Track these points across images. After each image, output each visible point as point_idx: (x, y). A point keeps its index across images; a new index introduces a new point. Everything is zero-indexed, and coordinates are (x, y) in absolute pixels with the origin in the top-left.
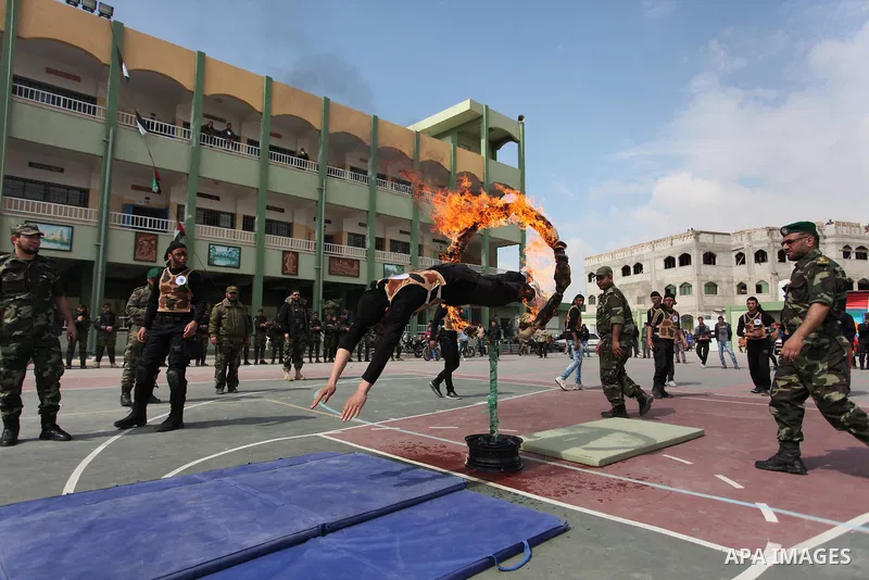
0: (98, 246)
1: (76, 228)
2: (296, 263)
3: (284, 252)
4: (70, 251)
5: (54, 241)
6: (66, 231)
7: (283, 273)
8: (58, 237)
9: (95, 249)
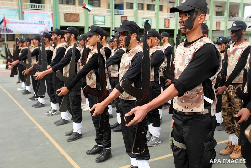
0: (112, 22)
1: (106, 17)
2: (169, 23)
3: (165, 19)
4: (105, 25)
5: (101, 22)
6: (103, 18)
7: (165, 27)
8: (101, 20)
9: (111, 23)
